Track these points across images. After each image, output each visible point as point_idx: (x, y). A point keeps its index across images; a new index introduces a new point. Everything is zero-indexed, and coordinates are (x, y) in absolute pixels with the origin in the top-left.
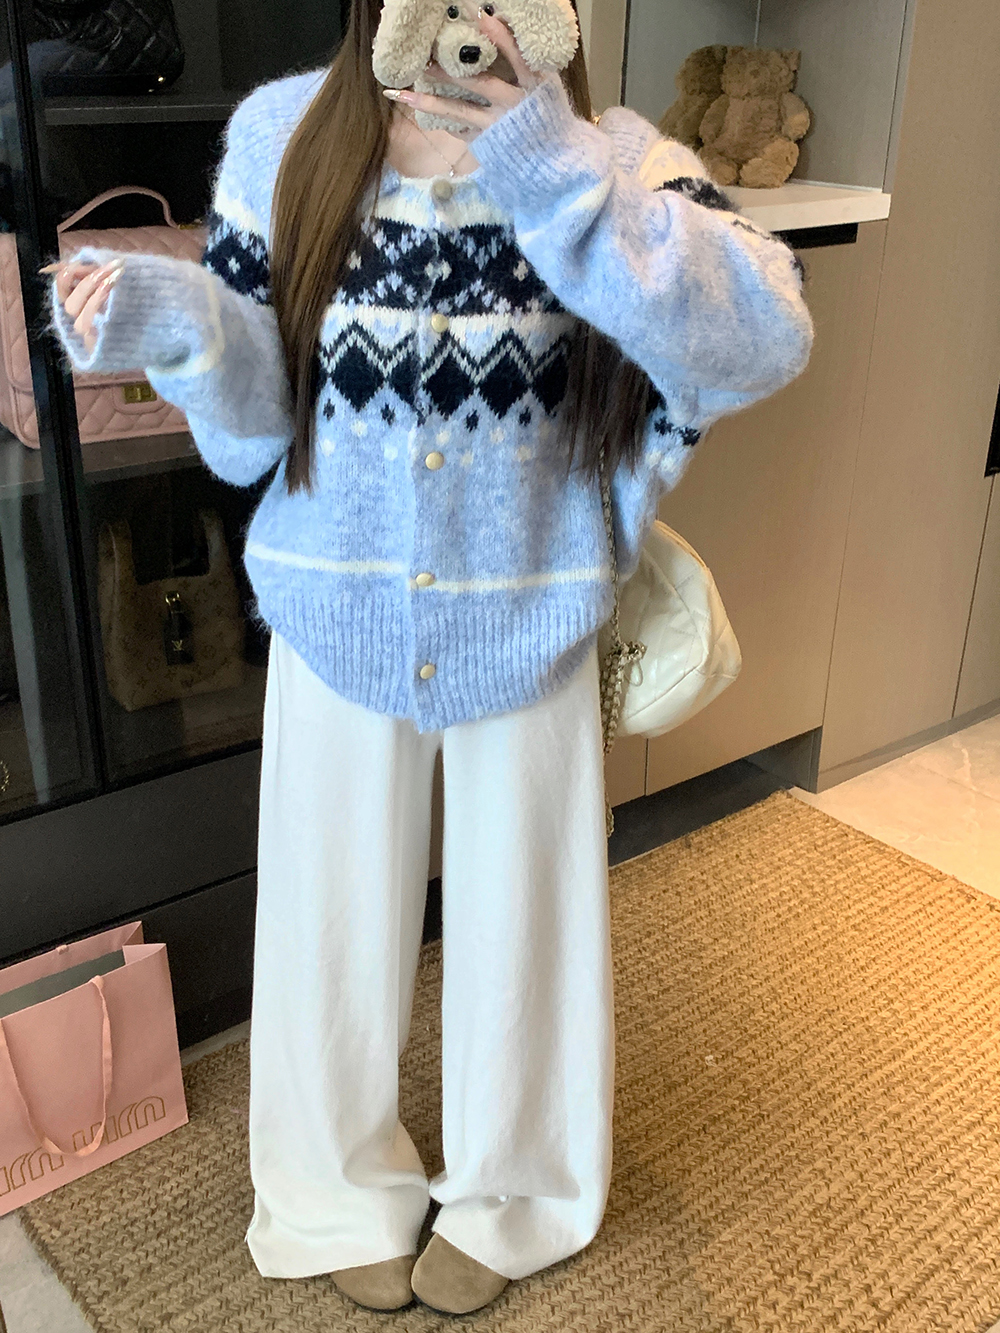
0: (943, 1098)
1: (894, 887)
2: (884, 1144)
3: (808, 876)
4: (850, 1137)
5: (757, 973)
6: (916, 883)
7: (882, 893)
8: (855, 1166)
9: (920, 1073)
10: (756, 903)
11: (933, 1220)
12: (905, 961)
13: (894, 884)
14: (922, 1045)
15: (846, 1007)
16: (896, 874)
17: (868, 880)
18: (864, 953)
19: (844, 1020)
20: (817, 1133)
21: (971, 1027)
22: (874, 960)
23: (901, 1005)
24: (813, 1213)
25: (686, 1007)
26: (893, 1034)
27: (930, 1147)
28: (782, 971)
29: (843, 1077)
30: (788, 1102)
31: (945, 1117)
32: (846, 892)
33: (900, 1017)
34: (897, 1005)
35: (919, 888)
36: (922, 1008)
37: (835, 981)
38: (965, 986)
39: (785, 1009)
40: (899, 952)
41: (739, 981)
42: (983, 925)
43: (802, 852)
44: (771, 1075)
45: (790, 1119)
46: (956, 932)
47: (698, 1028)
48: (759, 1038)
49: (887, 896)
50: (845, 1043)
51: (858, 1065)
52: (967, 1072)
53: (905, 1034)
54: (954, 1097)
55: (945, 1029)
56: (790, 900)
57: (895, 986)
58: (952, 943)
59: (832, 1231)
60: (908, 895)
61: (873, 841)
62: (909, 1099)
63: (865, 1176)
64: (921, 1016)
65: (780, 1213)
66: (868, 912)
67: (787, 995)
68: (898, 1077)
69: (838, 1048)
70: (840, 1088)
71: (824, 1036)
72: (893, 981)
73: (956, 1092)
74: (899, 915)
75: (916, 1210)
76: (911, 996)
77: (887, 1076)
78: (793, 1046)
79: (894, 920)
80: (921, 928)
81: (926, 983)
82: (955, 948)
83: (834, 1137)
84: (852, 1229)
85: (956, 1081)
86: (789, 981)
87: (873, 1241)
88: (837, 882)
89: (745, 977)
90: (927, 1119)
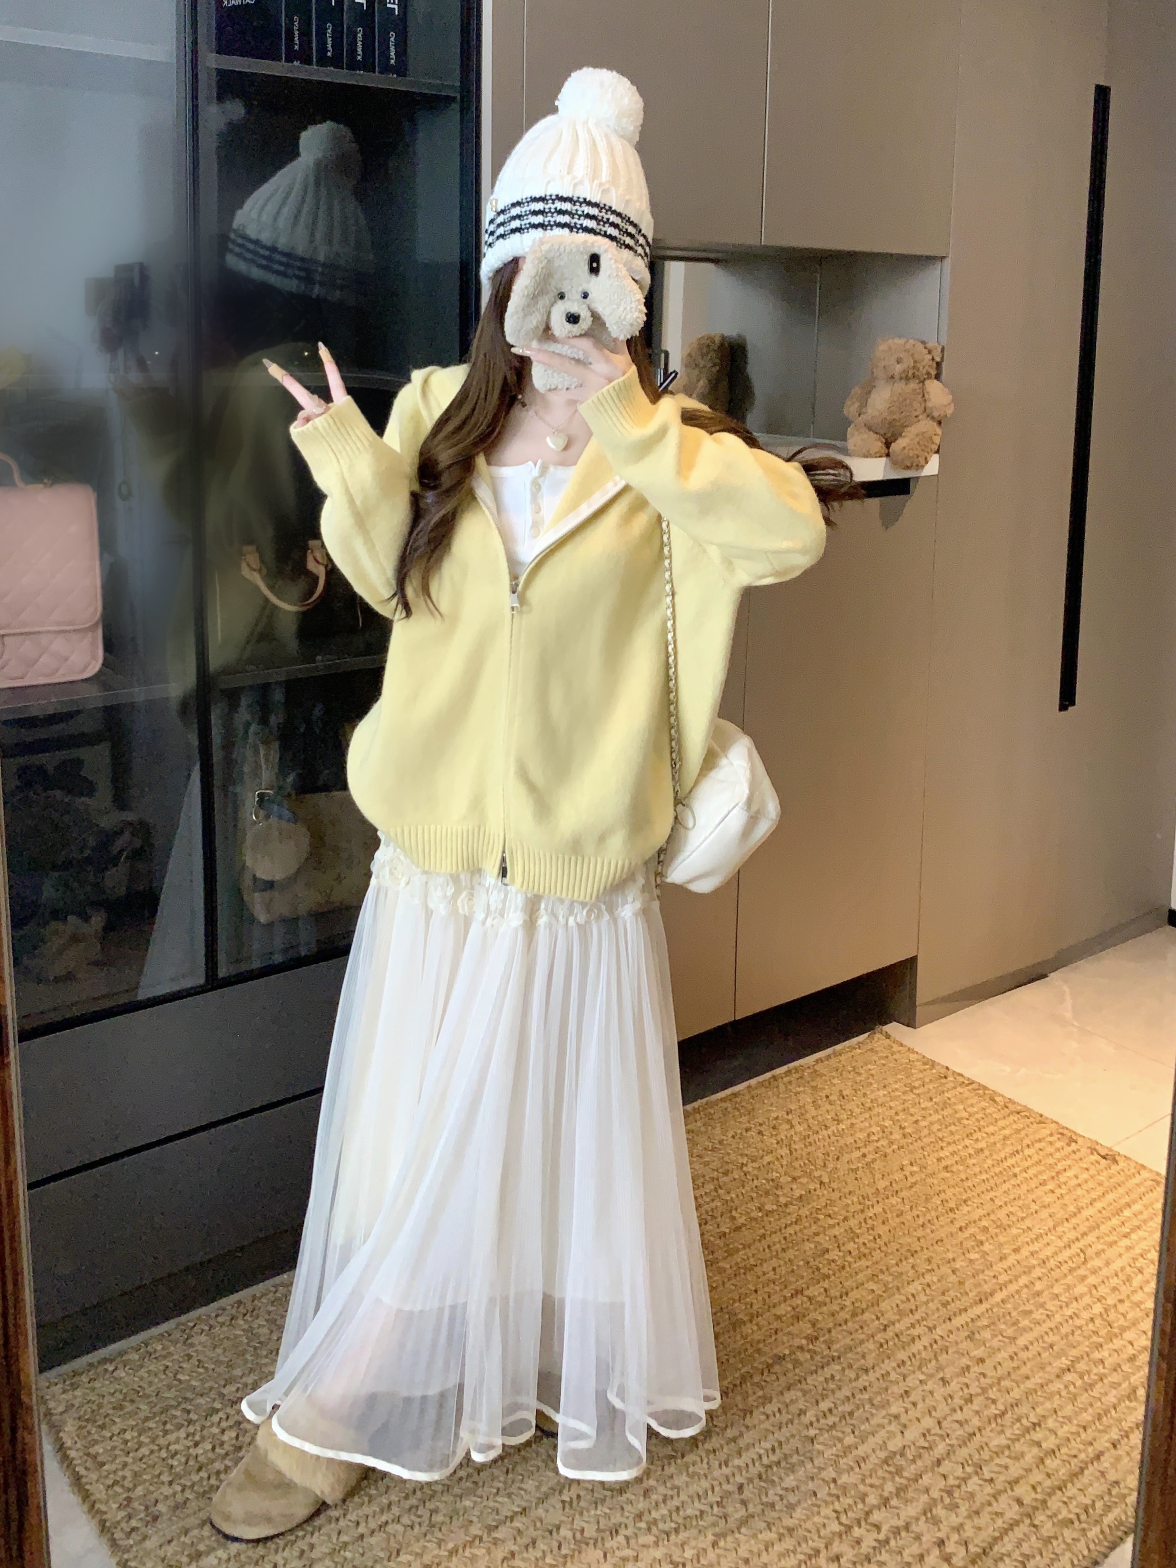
0: (1032, 1343)
1: (991, 1129)
2: (966, 1391)
3: (901, 1116)
4: (929, 1383)
5: (835, 1213)
6: (1015, 1126)
7: (978, 1135)
8: (933, 1413)
10: (842, 1142)
11: (1015, 1470)
12: (998, 1202)
13: (991, 1127)
14: (1012, 1288)
15: (931, 1249)
16: (995, 1116)
17: (966, 1122)
18: (954, 1195)
19: (928, 1261)
20: (893, 1376)
21: (1066, 1271)
22: (965, 1201)
23: (991, 1247)
24: (886, 1462)
25: (757, 1244)
26: (981, 1276)
27: (1016, 1394)
28: (862, 1211)
29: (923, 1319)
30: (862, 1342)
31: (1034, 1363)
32: (940, 1135)
33: (990, 1259)
34: (987, 1247)
35: (1018, 1131)
36: (1014, 1251)
37: (921, 1221)
38: (1060, 1229)
39: (862, 1249)
40: (992, 1194)
41: (816, 1221)
42: (1082, 1168)
43: (897, 1093)
44: (844, 1315)
45: (863, 1361)
47: (767, 1267)
48: (833, 1278)
49: (983, 1138)
50: (928, 1285)
51: (941, 1307)
52: (1058, 1318)
53: (995, 1277)
54: (1044, 1342)
55: (1038, 1272)
56: (877, 1141)
57: (985, 1229)
59: (905, 1482)
60: (1005, 1138)
61: (972, 1083)
62: (995, 1343)
63: (945, 1424)
64: (1012, 1259)
65: (849, 1460)
66: (962, 1154)
67: (866, 1236)
68: (985, 1322)
69: (920, 1289)
70: (920, 1330)
71: (904, 1277)
73: (1046, 1338)
74: (995, 1157)
75: (997, 1461)
76: (1002, 1239)
77: (972, 1320)
78: (871, 1286)
79: (989, 1162)
80: (1017, 1170)
81: (1019, 1226)
82: (1053, 1192)
83: (912, 1381)
84: (926, 1480)
85: (1045, 1327)
86: (869, 1222)
87: (950, 1493)
88: (931, 1123)
89: (822, 1217)
90: (1015, 1365)
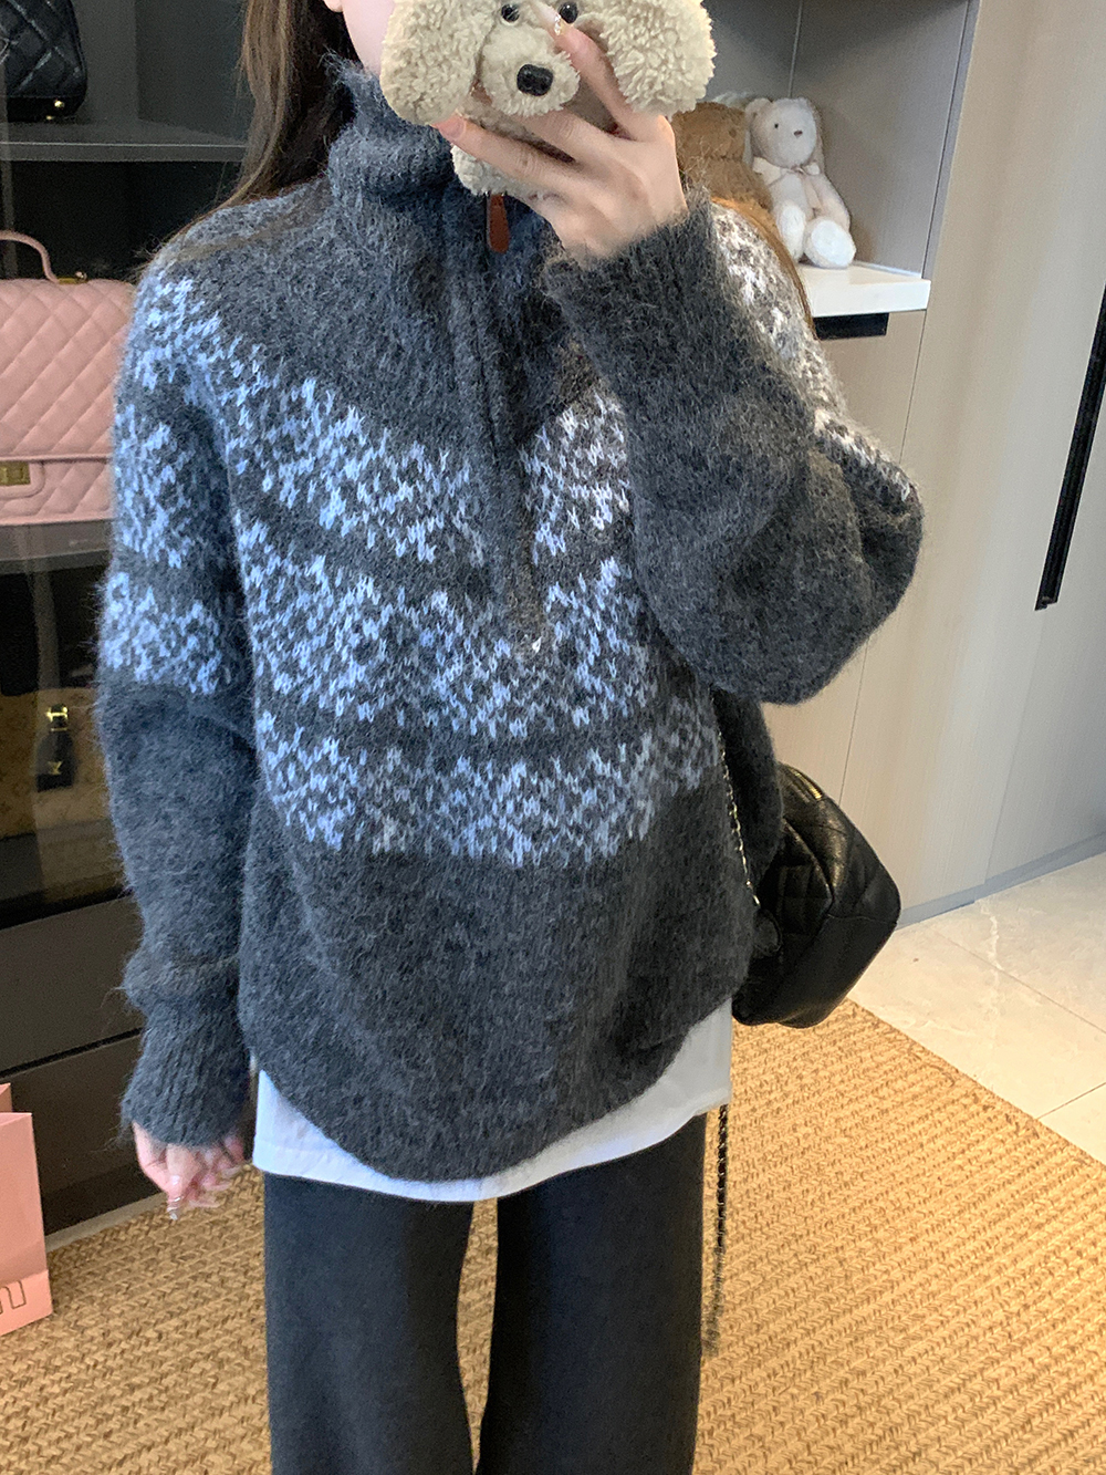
0: (920, 1355)
1: (900, 1084)
2: (841, 1409)
4: (802, 1397)
6: (926, 1083)
8: (803, 1435)
9: (897, 1322)
12: (899, 1179)
13: (900, 1082)
16: (905, 1068)
18: (851, 1166)
19: (812, 1250)
22: (862, 1175)
23: (886, 1234)
26: (872, 1270)
27: (897, 1416)
31: (919, 1380)
33: (883, 1249)
34: (880, 1234)
35: (930, 1089)
36: (911, 1240)
37: (810, 1198)
38: (966, 1215)
42: (997, 1140)
46: (964, 1146)
49: (890, 1096)
50: (811, 1278)
51: (822, 1306)
52: (953, 1324)
53: (887, 1272)
54: (934, 1355)
56: (771, 1092)
57: (883, 1211)
58: (958, 1162)
60: (915, 1097)
61: (884, 1025)
69: (801, 1282)
70: (796, 1333)
72: (881, 1204)
81: (919, 1209)
